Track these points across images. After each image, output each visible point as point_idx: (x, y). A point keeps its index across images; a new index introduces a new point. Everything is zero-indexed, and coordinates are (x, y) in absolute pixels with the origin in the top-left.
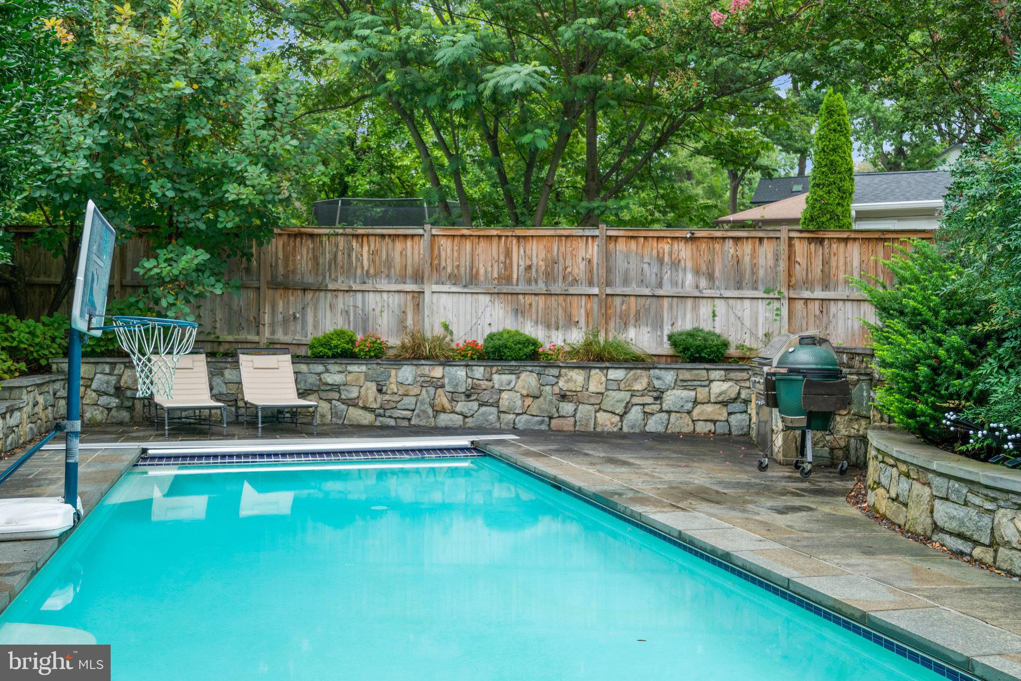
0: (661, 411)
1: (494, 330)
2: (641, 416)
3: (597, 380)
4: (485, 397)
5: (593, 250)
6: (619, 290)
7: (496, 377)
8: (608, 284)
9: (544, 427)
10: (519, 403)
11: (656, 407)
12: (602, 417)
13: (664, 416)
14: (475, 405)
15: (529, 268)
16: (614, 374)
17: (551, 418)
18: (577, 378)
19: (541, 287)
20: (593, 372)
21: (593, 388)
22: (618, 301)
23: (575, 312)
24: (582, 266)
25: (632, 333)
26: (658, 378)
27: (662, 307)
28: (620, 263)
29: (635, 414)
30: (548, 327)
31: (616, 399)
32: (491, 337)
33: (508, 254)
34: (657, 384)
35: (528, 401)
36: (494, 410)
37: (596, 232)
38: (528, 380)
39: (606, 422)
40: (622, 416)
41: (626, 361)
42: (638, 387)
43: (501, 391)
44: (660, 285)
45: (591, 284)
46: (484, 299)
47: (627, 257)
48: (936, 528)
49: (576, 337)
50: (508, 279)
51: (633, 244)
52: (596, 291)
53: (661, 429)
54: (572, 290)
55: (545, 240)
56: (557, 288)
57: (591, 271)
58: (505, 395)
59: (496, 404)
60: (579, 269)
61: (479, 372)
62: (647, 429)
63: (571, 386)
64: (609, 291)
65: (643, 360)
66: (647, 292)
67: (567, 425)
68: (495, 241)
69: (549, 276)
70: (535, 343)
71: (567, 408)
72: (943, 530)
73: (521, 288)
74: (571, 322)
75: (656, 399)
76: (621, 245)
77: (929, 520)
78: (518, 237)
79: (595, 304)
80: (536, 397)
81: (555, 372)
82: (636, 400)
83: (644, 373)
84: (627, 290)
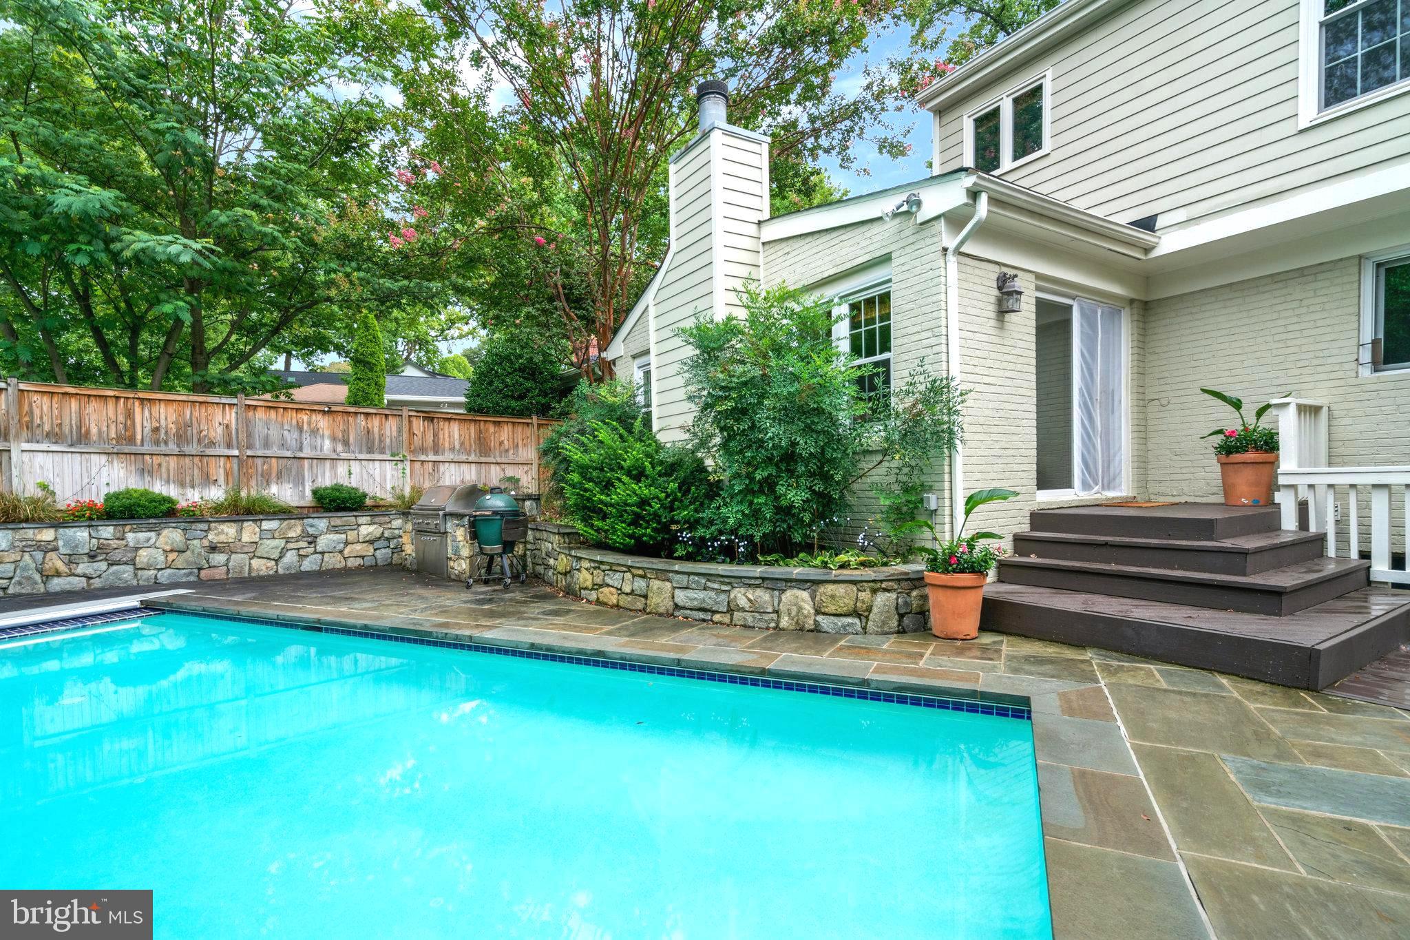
0: (315, 552)
1: (113, 489)
2: (296, 559)
3: (250, 532)
4: (117, 556)
5: (231, 416)
6: (260, 453)
7: (130, 536)
8: (250, 447)
9: (192, 578)
10: (162, 558)
11: (311, 550)
12: (255, 563)
13: (319, 556)
14: (103, 565)
15: (156, 430)
16: (266, 525)
17: (200, 569)
18: (228, 531)
19: (172, 447)
20: (245, 524)
21: (246, 537)
22: (259, 461)
23: (212, 471)
24: (220, 430)
25: (274, 489)
26: (312, 526)
27: (302, 466)
28: (259, 430)
29: (290, 557)
30: (182, 485)
31: (272, 546)
32: (108, 497)
33: (129, 415)
34: (311, 530)
35: (172, 556)
36: (130, 568)
37: (235, 401)
38: (172, 535)
39: (261, 567)
40: (276, 561)
41: (275, 513)
42: (292, 534)
43: (137, 549)
44: (301, 449)
45: (229, 446)
46: (98, 460)
47: (267, 423)
48: (677, 606)
49: (217, 494)
50: (131, 440)
51: (273, 414)
52: (236, 452)
53: (316, 568)
54: (209, 452)
55: (175, 406)
56: (193, 449)
57: (229, 435)
58: (142, 553)
59: (132, 562)
60: (218, 433)
61: (107, 532)
62: (302, 569)
63: (222, 538)
64: (249, 453)
65: (290, 512)
66: (288, 454)
67: (220, 574)
68: (111, 404)
69: (181, 437)
70: (169, 500)
71: (219, 558)
72: (684, 608)
73: (147, 448)
74: (208, 481)
75: (310, 543)
76: (260, 414)
77: (672, 603)
78: (142, 400)
79: (234, 465)
80: (181, 552)
81: (204, 526)
82: (290, 546)
83: (297, 522)
84: (268, 453)
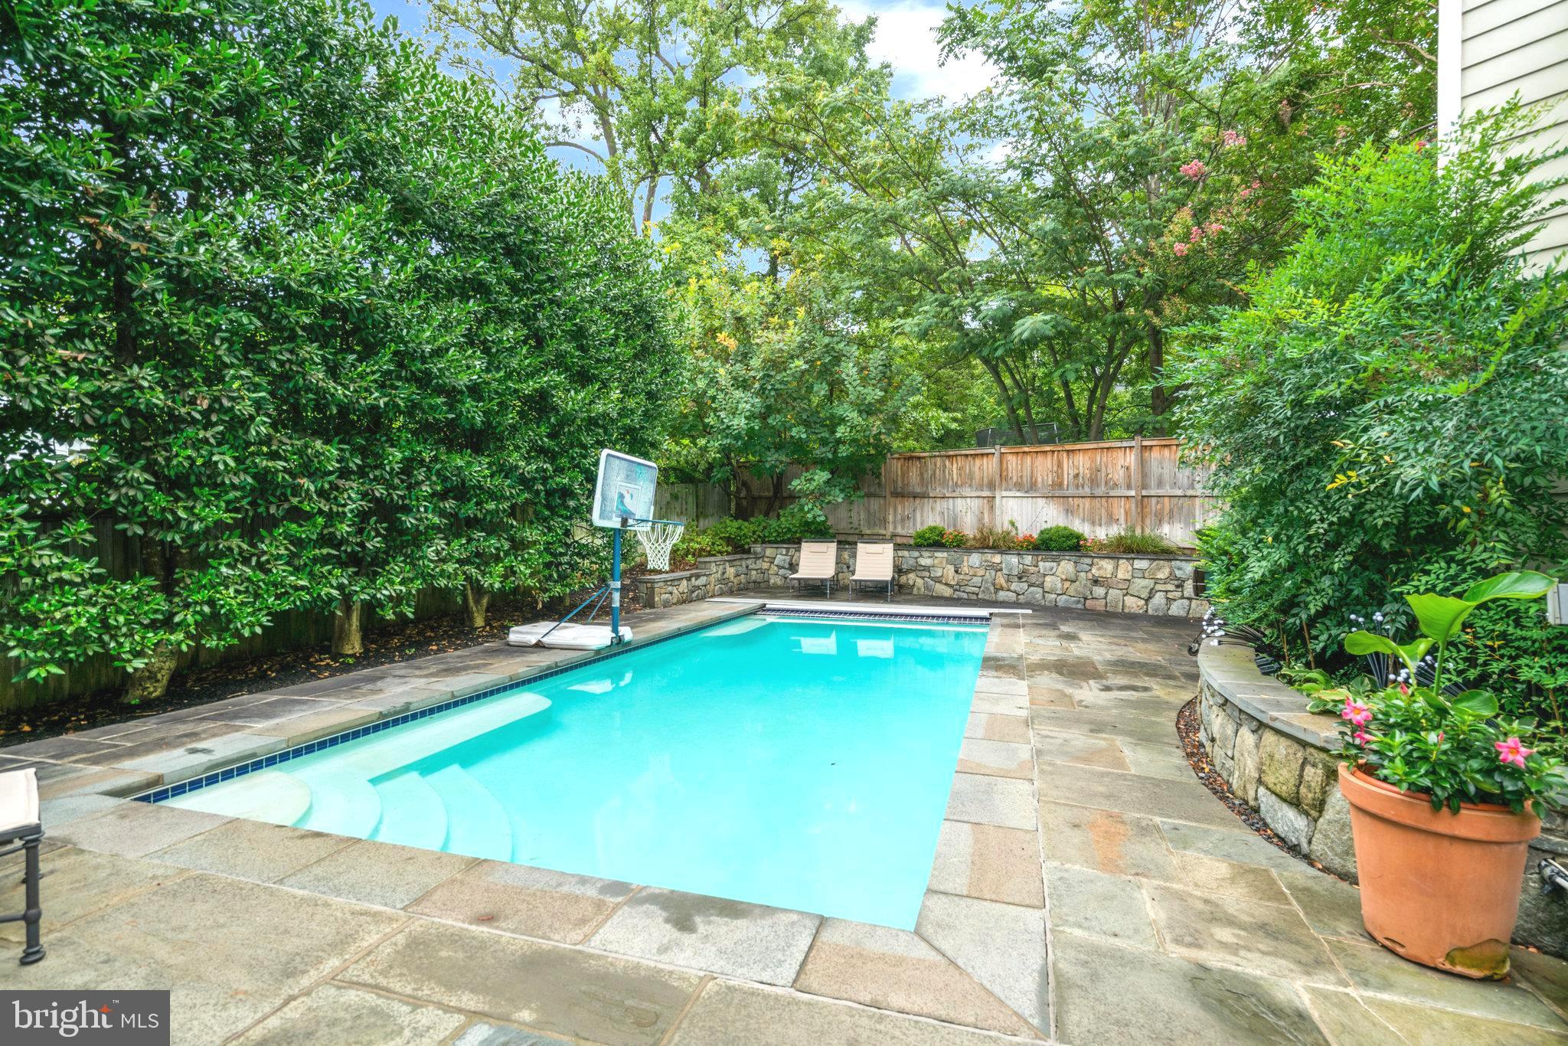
0: (1182, 597)
1: (1045, 526)
2: (1164, 601)
3: (1124, 570)
4: (1033, 579)
5: (1131, 459)
6: (1153, 493)
7: (1041, 564)
8: (1144, 487)
9: (1080, 606)
10: (1059, 585)
11: (1178, 594)
12: (1129, 600)
13: (1186, 602)
14: (1025, 586)
15: (1077, 476)
16: (1138, 564)
17: (1086, 599)
18: (1107, 566)
19: (1087, 491)
20: (1121, 562)
21: (1121, 575)
22: (1154, 500)
23: (1115, 511)
24: (1121, 472)
25: (1166, 529)
26: (1179, 569)
27: (1193, 505)
28: (1154, 469)
29: (1159, 599)
30: (1093, 523)
31: (1141, 585)
32: (1042, 532)
33: (1060, 465)
34: (1178, 573)
35: (1067, 584)
36: (1040, 590)
37: (1133, 443)
38: (1066, 567)
39: (1133, 604)
40: (1147, 601)
41: (1155, 553)
42: (1160, 575)
43: (1045, 575)
44: (1192, 487)
45: (1129, 487)
46: (1041, 502)
47: (1161, 463)
49: (1115, 531)
50: (1061, 485)
51: (1166, 452)
52: (1133, 493)
53: (1183, 613)
54: (1112, 493)
55: (1089, 453)
56: (1100, 491)
57: (1129, 477)
58: (1048, 579)
59: (1041, 586)
60: (1119, 475)
61: (1028, 559)
62: (1170, 613)
63: (1102, 573)
64: (1144, 493)
65: (1171, 553)
66: (1179, 493)
67: (1099, 605)
68: (1049, 455)
69: (1094, 482)
70: (1079, 537)
71: (1099, 591)
73: (1071, 491)
74: (1112, 519)
75: (1178, 586)
76: (1155, 454)
78: (1068, 451)
79: (1132, 505)
80: (1073, 581)
81: (1088, 561)
82: (1159, 587)
83: (1166, 563)
84: (1161, 492)
